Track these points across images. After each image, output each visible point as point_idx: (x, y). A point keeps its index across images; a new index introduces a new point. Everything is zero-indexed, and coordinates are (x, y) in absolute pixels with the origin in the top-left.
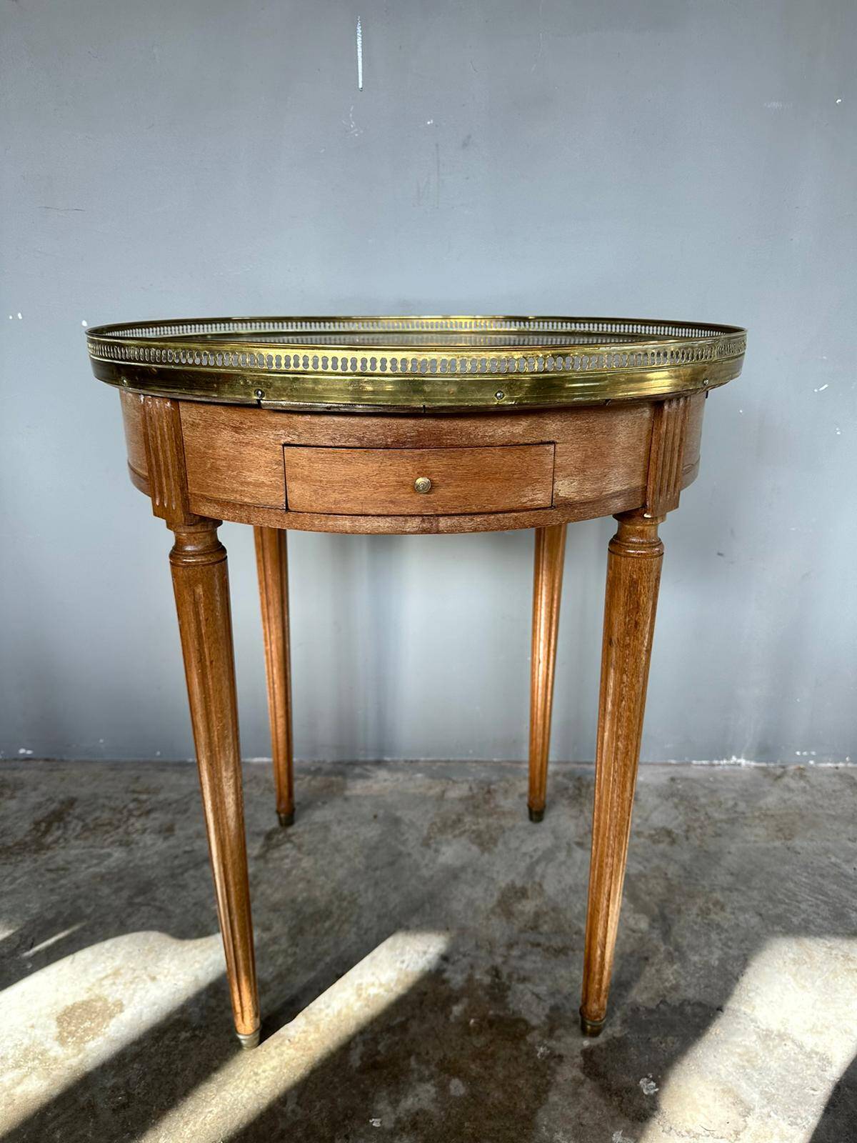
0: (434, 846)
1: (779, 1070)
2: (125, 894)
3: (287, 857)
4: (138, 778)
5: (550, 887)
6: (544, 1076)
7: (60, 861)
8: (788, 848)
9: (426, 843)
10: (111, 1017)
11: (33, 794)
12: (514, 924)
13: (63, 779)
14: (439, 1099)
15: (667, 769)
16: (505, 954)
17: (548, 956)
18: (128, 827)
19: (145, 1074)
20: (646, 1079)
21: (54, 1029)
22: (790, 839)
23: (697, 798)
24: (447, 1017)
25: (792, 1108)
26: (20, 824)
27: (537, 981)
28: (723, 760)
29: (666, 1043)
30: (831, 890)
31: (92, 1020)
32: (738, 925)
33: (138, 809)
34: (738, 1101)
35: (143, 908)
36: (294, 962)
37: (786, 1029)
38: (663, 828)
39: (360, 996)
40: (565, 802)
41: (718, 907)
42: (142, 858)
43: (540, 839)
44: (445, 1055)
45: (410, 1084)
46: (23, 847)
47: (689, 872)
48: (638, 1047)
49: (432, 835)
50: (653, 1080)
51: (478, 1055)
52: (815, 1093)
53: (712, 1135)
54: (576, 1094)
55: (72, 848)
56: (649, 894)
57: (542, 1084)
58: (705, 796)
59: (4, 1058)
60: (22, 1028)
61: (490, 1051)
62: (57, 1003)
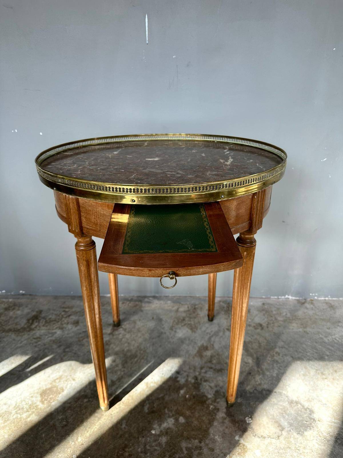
0: (174, 330)
1: (295, 415)
2: (62, 348)
3: (120, 334)
4: (65, 302)
5: (216, 346)
6: (212, 416)
7: (38, 335)
8: (305, 332)
9: (171, 328)
10: (59, 393)
11: (26, 309)
12: (203, 360)
13: (37, 303)
14: (175, 424)
15: (261, 300)
16: (200, 371)
17: (215, 372)
18: (62, 321)
19: (72, 414)
20: (248, 417)
21: (39, 398)
22: (305, 328)
23: (272, 311)
24: (178, 395)
25: (298, 428)
26: (22, 320)
27: (211, 381)
28: (282, 296)
29: (256, 404)
30: (319, 348)
31: (53, 395)
32: (284, 361)
33: (65, 315)
34: (280, 426)
35: (70, 353)
36: (124, 374)
37: (298, 400)
38: (259, 323)
39: (147, 387)
40: (223, 313)
41: (277, 354)
42: (68, 334)
43: (213, 328)
44: (178, 408)
45: (165, 418)
46: (24, 329)
47: (268, 341)
48: (246, 406)
49: (174, 325)
50: (251, 418)
52: (307, 423)
53: (270, 437)
54: (223, 423)
55: (42, 330)
56: (252, 349)
57: (211, 419)
58: (275, 311)
59: (23, 408)
60: (28, 398)
61: (193, 407)
62: (40, 388)
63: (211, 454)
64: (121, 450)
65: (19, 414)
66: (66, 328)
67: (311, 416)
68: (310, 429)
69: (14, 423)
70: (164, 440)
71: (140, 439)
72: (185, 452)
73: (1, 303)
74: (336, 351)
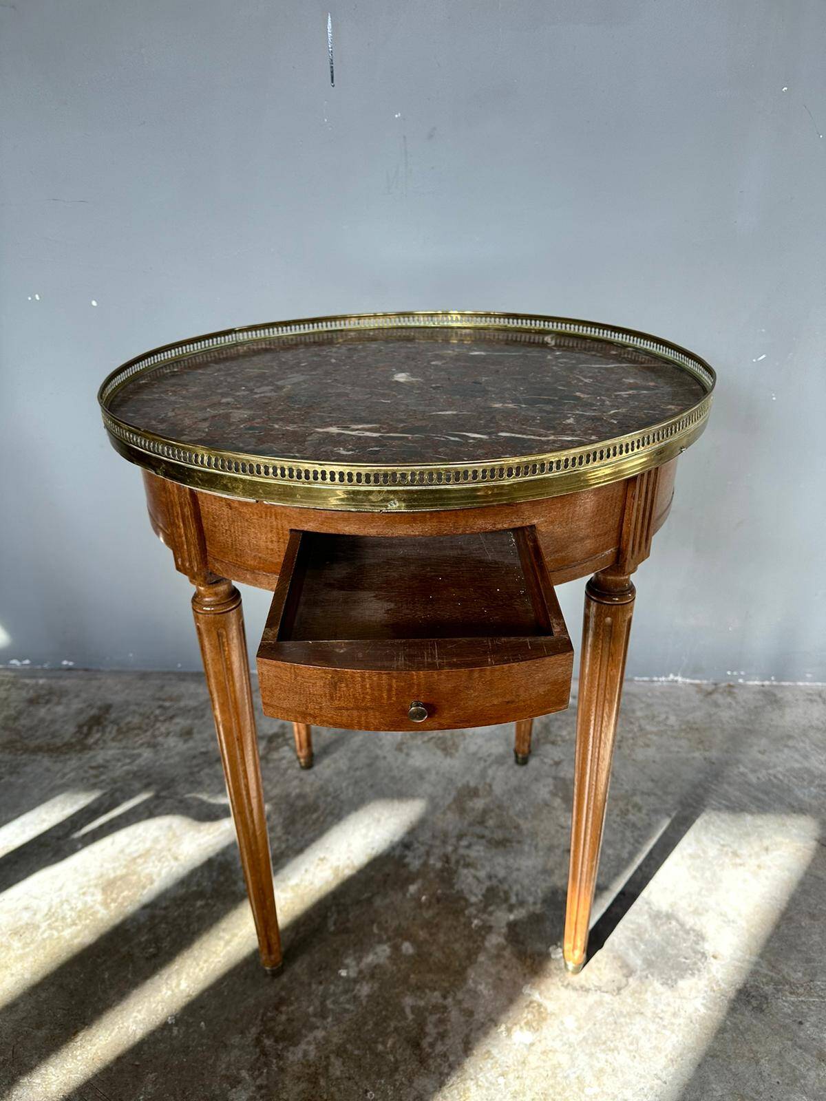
0: (405, 751)
1: (661, 943)
2: (154, 789)
3: (283, 758)
4: (162, 687)
5: (498, 789)
6: (475, 942)
7: (100, 759)
8: (705, 759)
9: (400, 748)
10: (144, 888)
11: (76, 700)
12: (465, 818)
13: (99, 688)
14: (394, 956)
16: (456, 844)
17: (490, 846)
18: (154, 730)
20: (554, 946)
21: (100, 897)
22: (707, 751)
23: (633, 711)
24: (404, 895)
25: (666, 972)
26: (66, 727)
27: (479, 867)
28: (661, 676)
30: (735, 796)
31: (129, 890)
32: (650, 824)
33: (162, 715)
34: (625, 965)
36: (287, 847)
37: (673, 911)
41: (636, 809)
42: (166, 758)
43: (494, 746)
44: (400, 924)
45: (372, 945)
46: (69, 747)
47: (617, 779)
48: (552, 921)
49: (405, 741)
50: (561, 947)
51: (428, 925)
52: (688, 961)
53: (600, 990)
54: (499, 956)
55: (111, 748)
57: (473, 948)
58: (641, 709)
59: (64, 918)
60: (76, 895)
61: (435, 921)
62: (102, 876)
63: (467, 1021)
65: (56, 929)
66: (162, 745)
67: (698, 947)
68: (693, 974)
69: (44, 948)
70: (365, 990)
71: (314, 986)
72: (411, 1017)
73: (20, 688)
74: (772, 803)
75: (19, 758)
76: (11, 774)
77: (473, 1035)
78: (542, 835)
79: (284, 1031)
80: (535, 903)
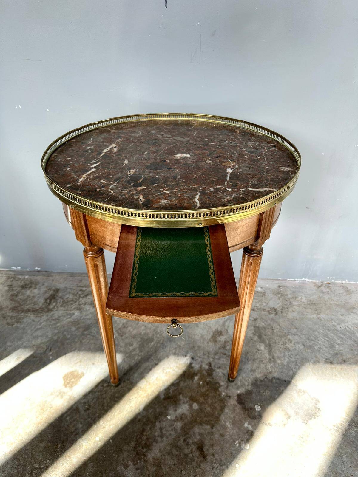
1: (302, 404)
2: (81, 330)
4: (81, 280)
5: (230, 332)
6: (224, 403)
7: (56, 316)
8: (318, 318)
10: (81, 377)
11: (43, 287)
12: (217, 346)
13: (53, 280)
14: (190, 410)
15: (277, 282)
16: (213, 357)
17: (228, 359)
18: (79, 302)
19: (94, 398)
20: (257, 405)
21: (63, 382)
22: (320, 314)
23: (287, 295)
24: (193, 381)
25: (304, 417)
26: (39, 300)
27: (224, 368)
28: (299, 279)
29: (265, 392)
30: (331, 336)
31: (75, 379)
32: (295, 349)
33: (82, 294)
34: (287, 414)
35: (88, 336)
37: (306, 389)
38: (273, 308)
39: (163, 372)
41: (290, 342)
42: (86, 315)
44: (192, 395)
45: (180, 404)
46: (42, 309)
47: (281, 327)
48: (256, 394)
50: (260, 406)
51: (203, 395)
52: (312, 412)
53: (277, 425)
54: (234, 410)
55: (60, 310)
56: (266, 335)
57: (223, 406)
58: (290, 294)
61: (206, 394)
63: (222, 439)
64: (139, 433)
67: (317, 406)
68: (315, 418)
70: (179, 425)
71: (157, 423)
72: (198, 437)
73: (17, 280)
74: (347, 339)
75: (20, 315)
76: (17, 322)
77: (225, 445)
78: (250, 354)
79: (146, 444)
80: (248, 385)
